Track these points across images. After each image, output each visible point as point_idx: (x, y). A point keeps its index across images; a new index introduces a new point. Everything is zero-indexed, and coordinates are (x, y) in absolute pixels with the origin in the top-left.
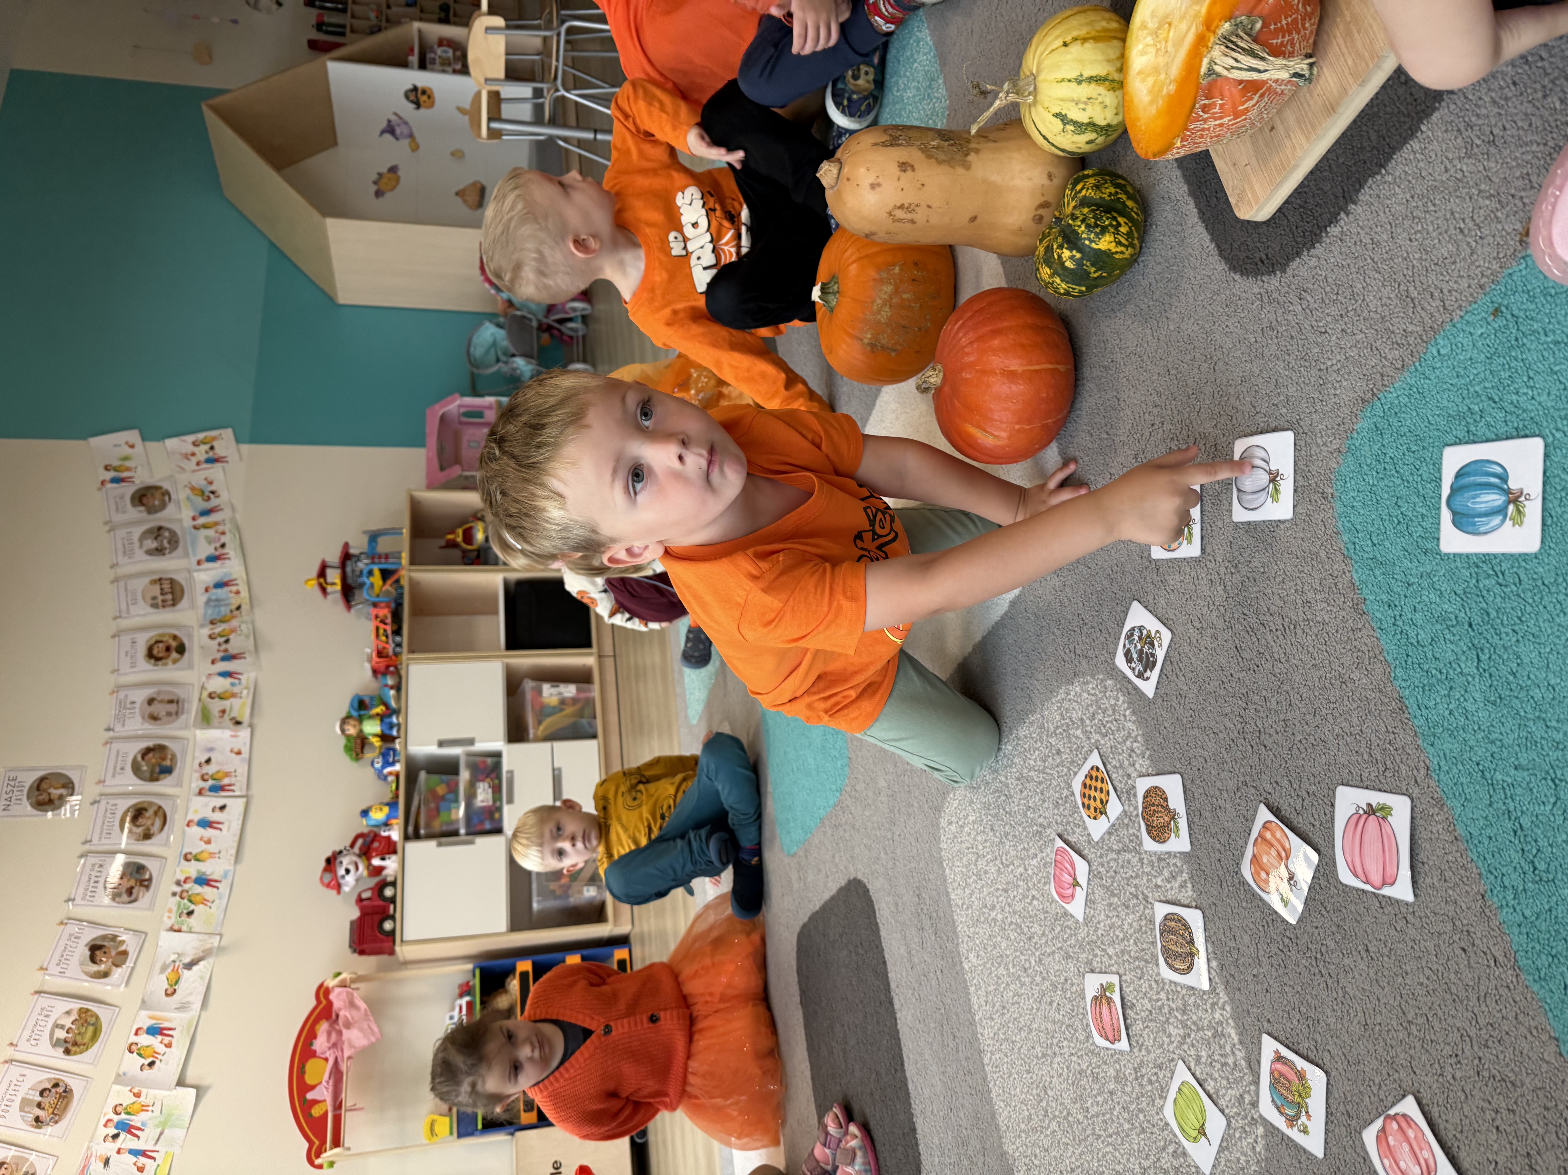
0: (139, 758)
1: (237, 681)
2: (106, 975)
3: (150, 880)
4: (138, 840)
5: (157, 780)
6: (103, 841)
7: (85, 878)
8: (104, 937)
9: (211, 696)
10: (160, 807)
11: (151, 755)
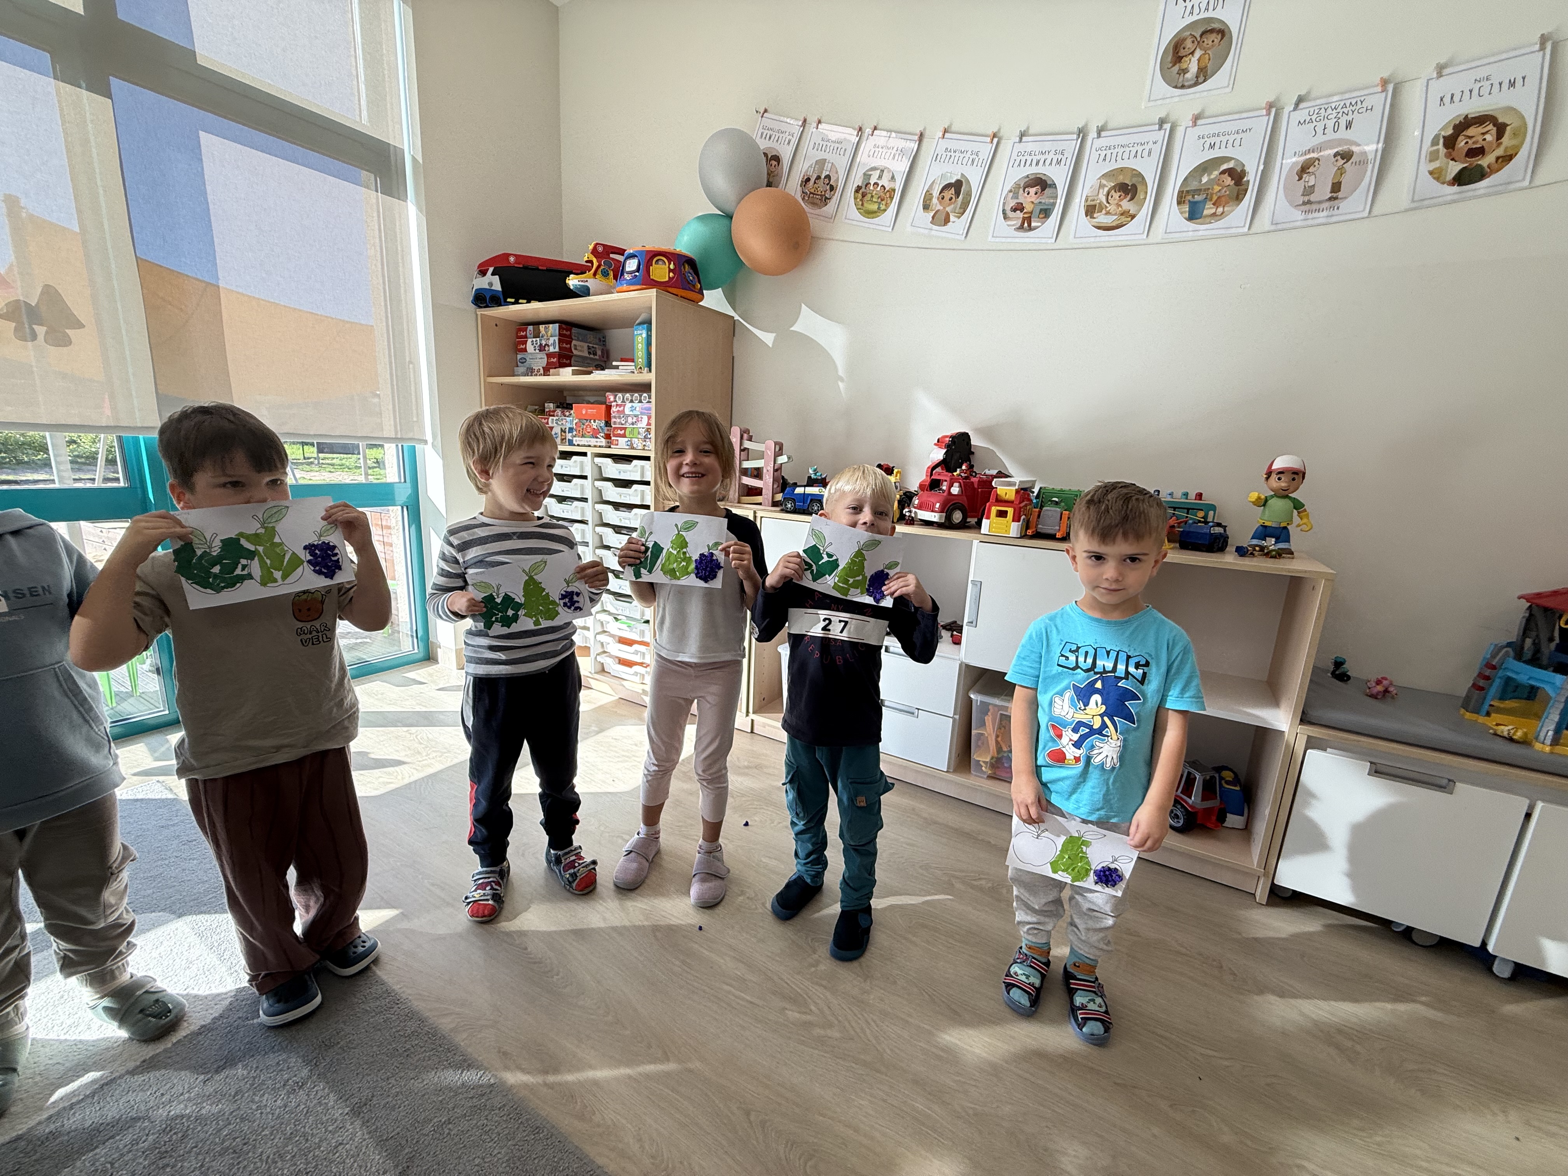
0: (1225, 167)
2: (926, 207)
3: (1030, 228)
4: (1086, 200)
5: (1179, 203)
6: (1095, 156)
7: (1047, 146)
8: (969, 194)
10: (1133, 217)
11: (1228, 181)
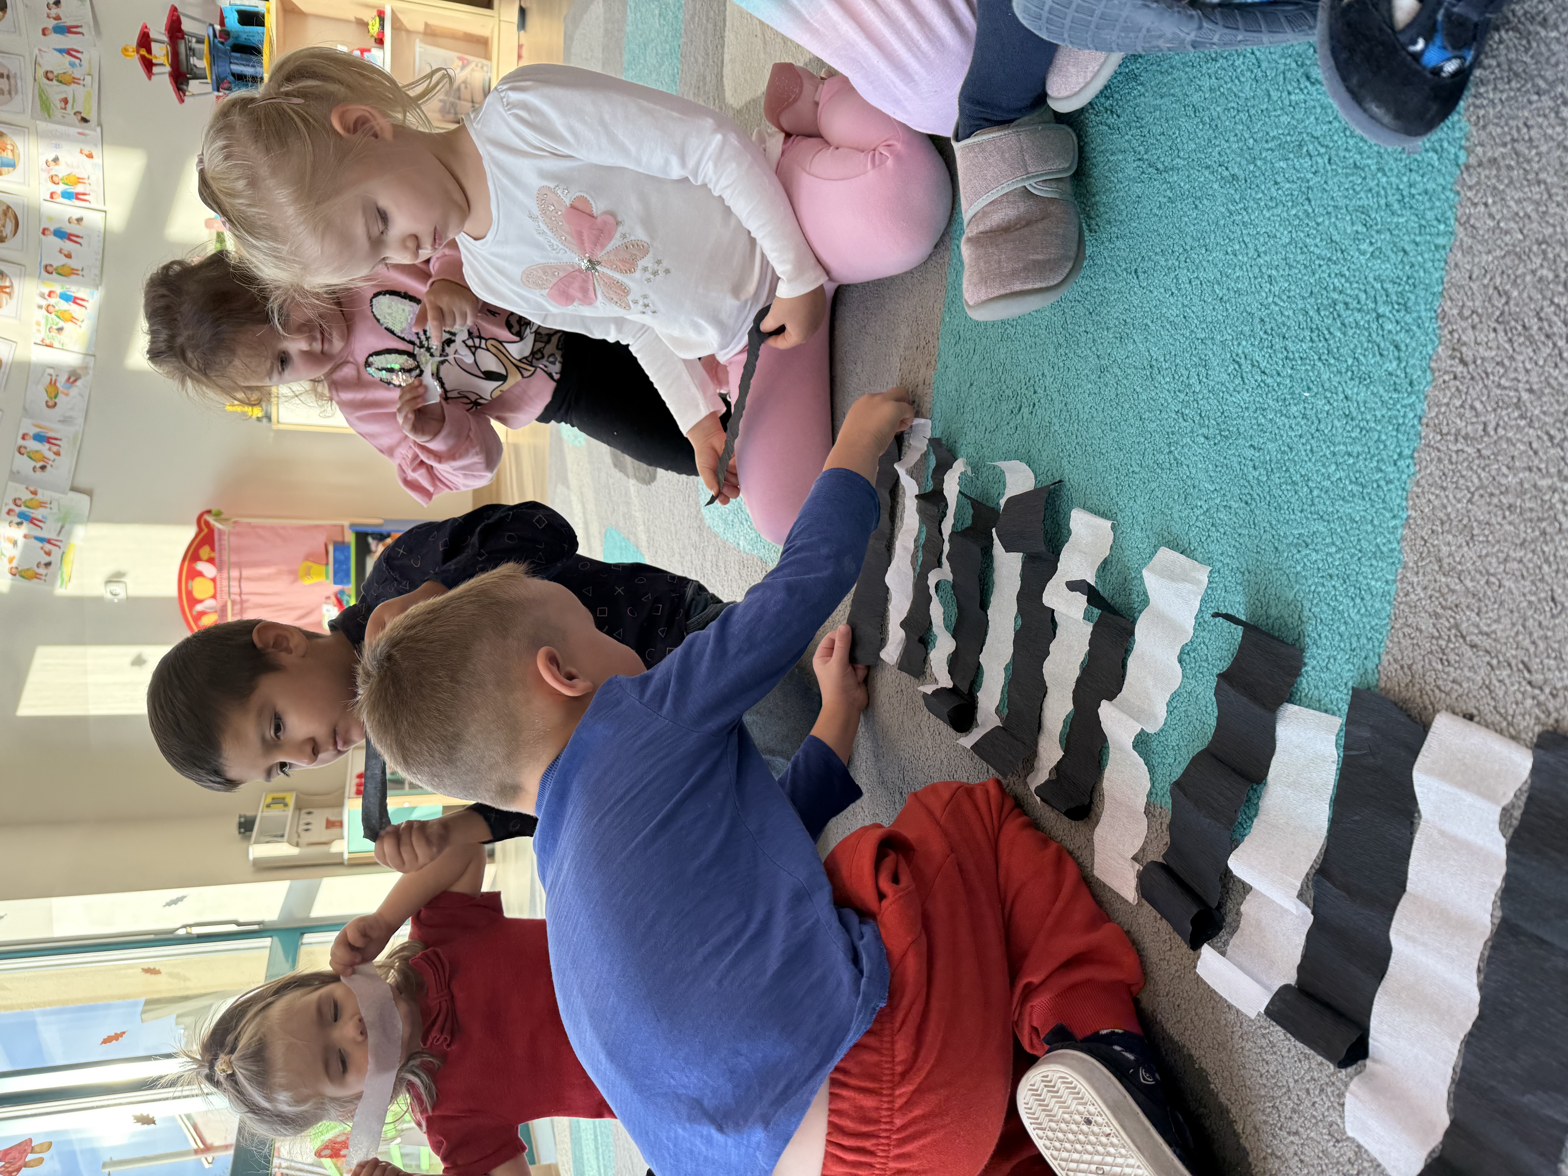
1: (77, 61)
9: (47, 75)
